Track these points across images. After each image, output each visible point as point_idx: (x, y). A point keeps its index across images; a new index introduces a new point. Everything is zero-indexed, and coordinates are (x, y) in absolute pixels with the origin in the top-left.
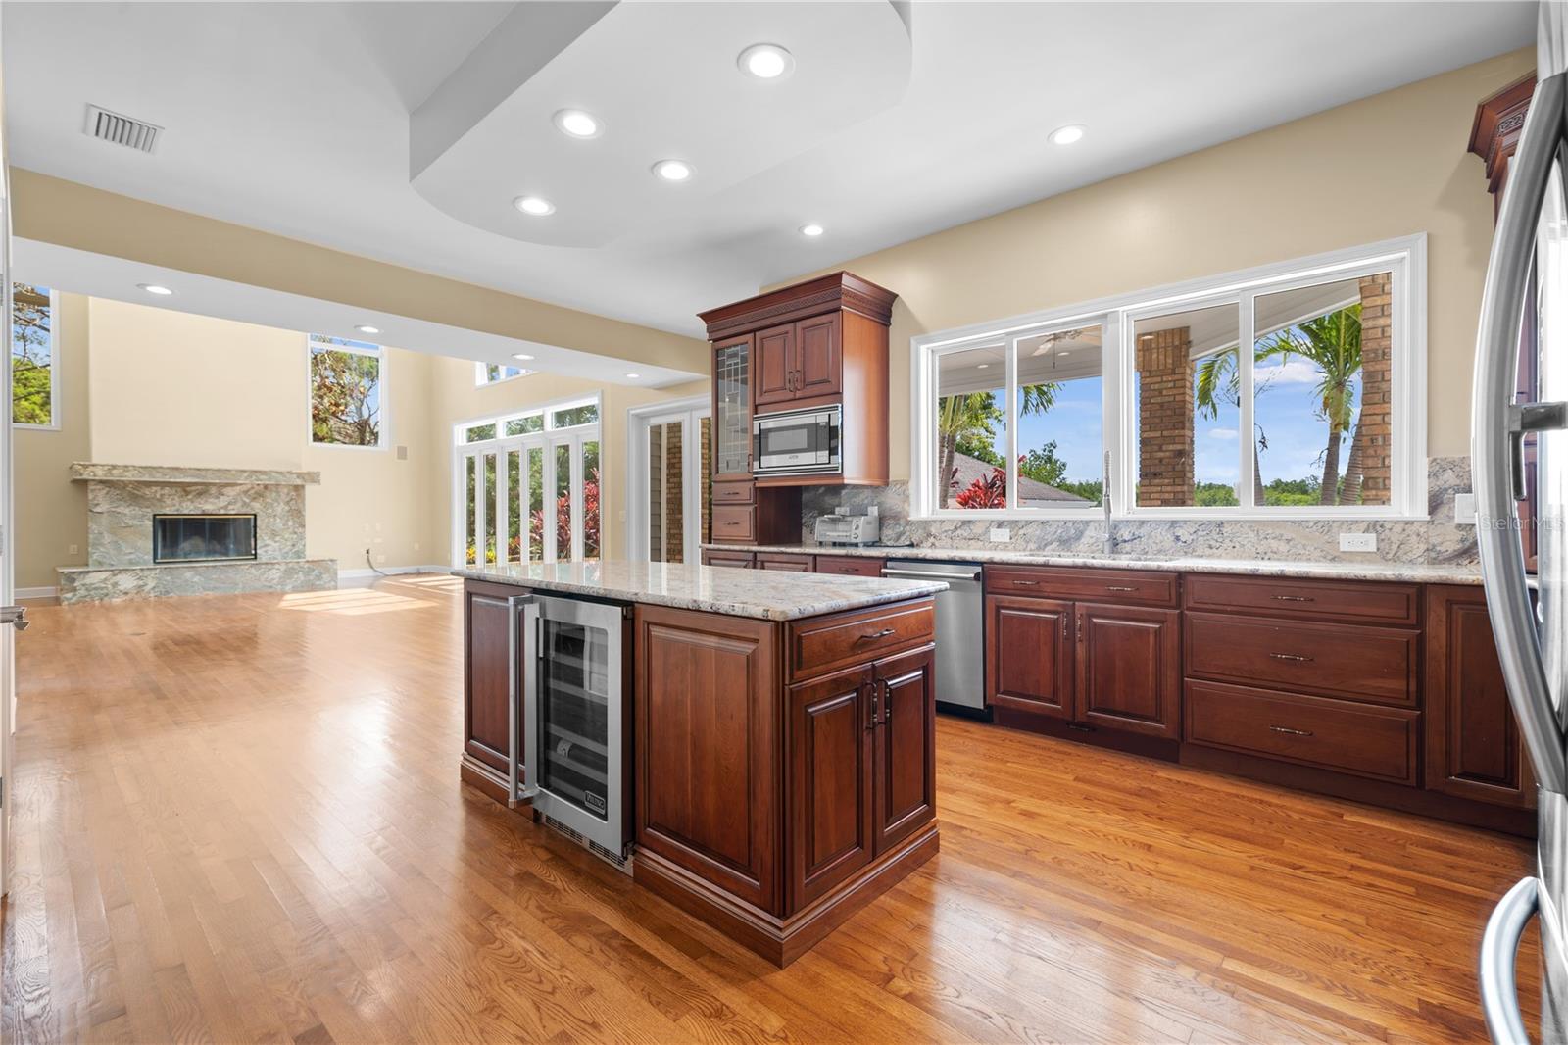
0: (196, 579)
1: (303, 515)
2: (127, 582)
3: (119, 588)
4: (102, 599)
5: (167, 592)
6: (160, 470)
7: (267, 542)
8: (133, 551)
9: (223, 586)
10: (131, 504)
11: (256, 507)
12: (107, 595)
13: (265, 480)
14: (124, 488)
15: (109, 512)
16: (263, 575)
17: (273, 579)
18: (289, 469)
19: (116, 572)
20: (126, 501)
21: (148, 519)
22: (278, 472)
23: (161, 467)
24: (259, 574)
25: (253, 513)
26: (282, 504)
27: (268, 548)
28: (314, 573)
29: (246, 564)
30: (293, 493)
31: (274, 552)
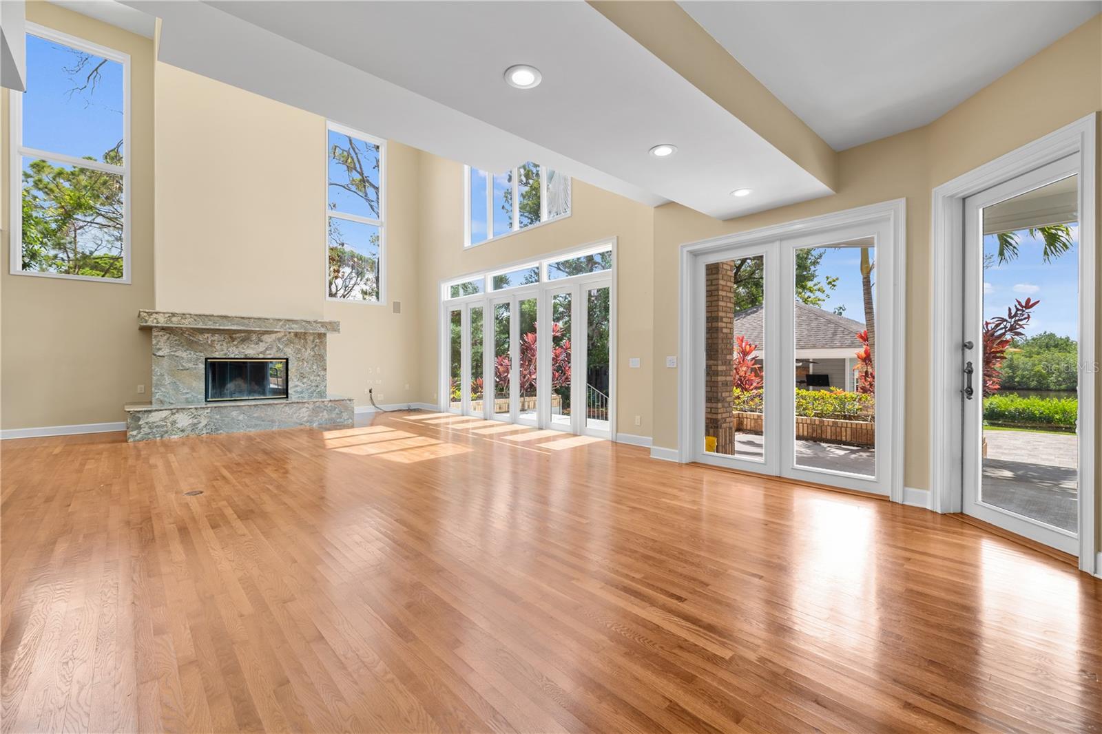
0: (241, 418)
1: (325, 360)
2: (183, 420)
3: (177, 425)
4: (162, 436)
5: (217, 429)
6: (212, 318)
7: (297, 383)
8: (189, 391)
9: (262, 423)
10: (187, 349)
11: (289, 352)
12: (167, 432)
13: (296, 328)
14: (182, 334)
15: (171, 357)
16: (294, 412)
18: (315, 319)
19: (174, 411)
20: (183, 346)
21: (202, 362)
22: (305, 321)
23: (213, 316)
24: (290, 412)
25: (285, 357)
26: (308, 350)
27: (297, 388)
28: (336, 412)
29: (281, 404)
30: (317, 340)
31: (302, 392)
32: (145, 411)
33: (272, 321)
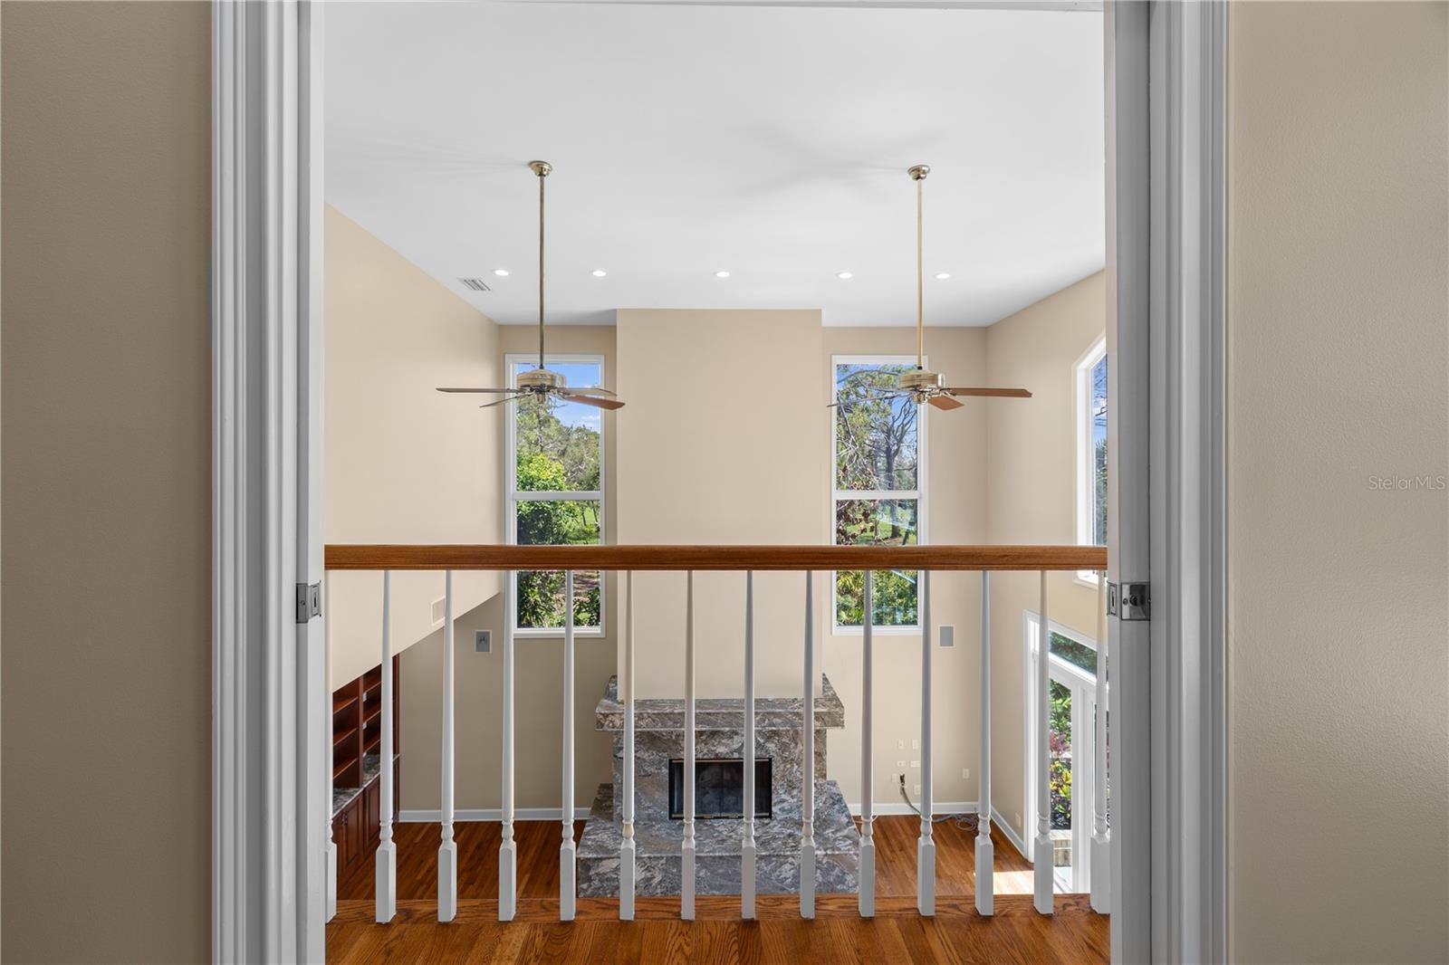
1: (824, 760)
5: (673, 888)
6: (672, 716)
7: (783, 797)
8: (651, 804)
9: (730, 883)
10: (649, 748)
11: (772, 749)
16: (774, 871)
17: (786, 879)
20: (644, 745)
21: (665, 766)
24: (767, 869)
25: (768, 756)
27: (784, 805)
28: (834, 873)
31: (790, 811)
32: (596, 859)
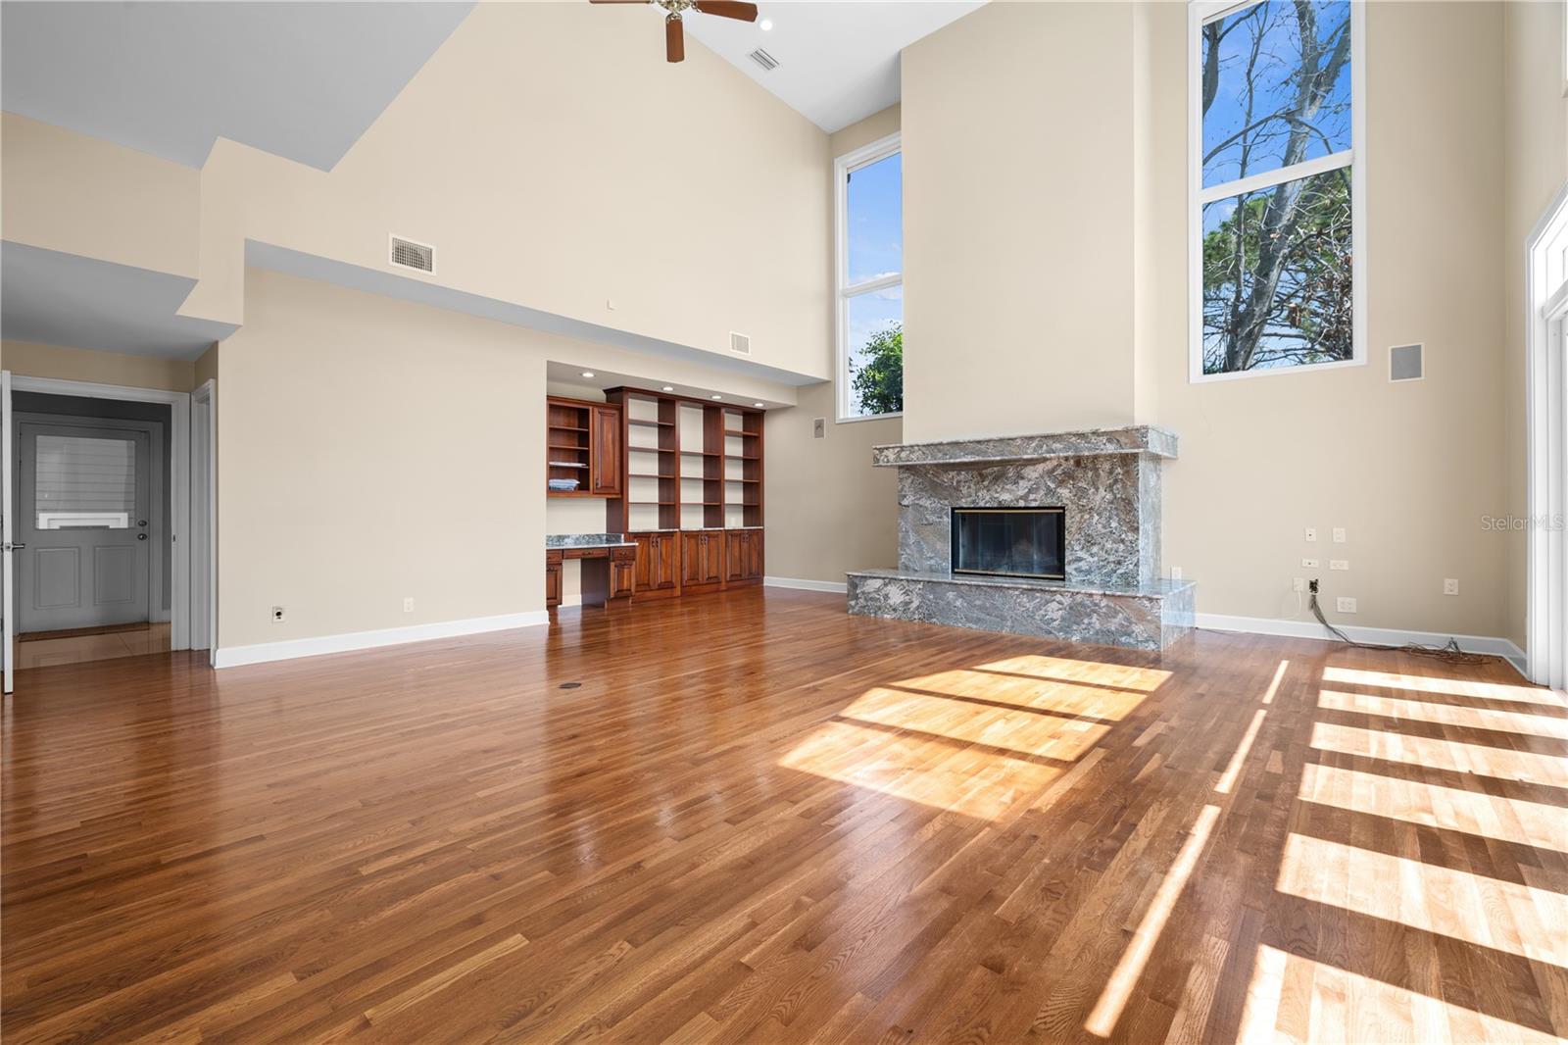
1: (1135, 510)
4: (875, 613)
5: (930, 616)
7: (1080, 554)
8: (932, 555)
10: (931, 496)
11: (1063, 496)
12: (880, 608)
14: (926, 475)
15: (915, 506)
18: (1094, 429)
19: (887, 581)
20: (927, 492)
21: (947, 514)
22: (1074, 435)
23: (941, 444)
24: (1030, 606)
25: (1059, 505)
26: (1102, 490)
27: (1080, 564)
28: (1116, 620)
29: (1017, 589)
30: (1119, 470)
31: (1089, 572)
32: (862, 577)
33: (1019, 442)
